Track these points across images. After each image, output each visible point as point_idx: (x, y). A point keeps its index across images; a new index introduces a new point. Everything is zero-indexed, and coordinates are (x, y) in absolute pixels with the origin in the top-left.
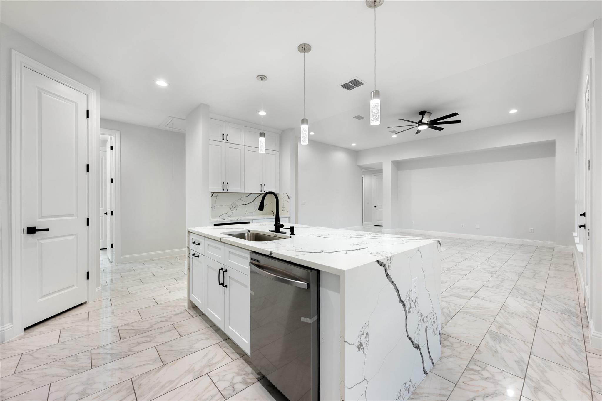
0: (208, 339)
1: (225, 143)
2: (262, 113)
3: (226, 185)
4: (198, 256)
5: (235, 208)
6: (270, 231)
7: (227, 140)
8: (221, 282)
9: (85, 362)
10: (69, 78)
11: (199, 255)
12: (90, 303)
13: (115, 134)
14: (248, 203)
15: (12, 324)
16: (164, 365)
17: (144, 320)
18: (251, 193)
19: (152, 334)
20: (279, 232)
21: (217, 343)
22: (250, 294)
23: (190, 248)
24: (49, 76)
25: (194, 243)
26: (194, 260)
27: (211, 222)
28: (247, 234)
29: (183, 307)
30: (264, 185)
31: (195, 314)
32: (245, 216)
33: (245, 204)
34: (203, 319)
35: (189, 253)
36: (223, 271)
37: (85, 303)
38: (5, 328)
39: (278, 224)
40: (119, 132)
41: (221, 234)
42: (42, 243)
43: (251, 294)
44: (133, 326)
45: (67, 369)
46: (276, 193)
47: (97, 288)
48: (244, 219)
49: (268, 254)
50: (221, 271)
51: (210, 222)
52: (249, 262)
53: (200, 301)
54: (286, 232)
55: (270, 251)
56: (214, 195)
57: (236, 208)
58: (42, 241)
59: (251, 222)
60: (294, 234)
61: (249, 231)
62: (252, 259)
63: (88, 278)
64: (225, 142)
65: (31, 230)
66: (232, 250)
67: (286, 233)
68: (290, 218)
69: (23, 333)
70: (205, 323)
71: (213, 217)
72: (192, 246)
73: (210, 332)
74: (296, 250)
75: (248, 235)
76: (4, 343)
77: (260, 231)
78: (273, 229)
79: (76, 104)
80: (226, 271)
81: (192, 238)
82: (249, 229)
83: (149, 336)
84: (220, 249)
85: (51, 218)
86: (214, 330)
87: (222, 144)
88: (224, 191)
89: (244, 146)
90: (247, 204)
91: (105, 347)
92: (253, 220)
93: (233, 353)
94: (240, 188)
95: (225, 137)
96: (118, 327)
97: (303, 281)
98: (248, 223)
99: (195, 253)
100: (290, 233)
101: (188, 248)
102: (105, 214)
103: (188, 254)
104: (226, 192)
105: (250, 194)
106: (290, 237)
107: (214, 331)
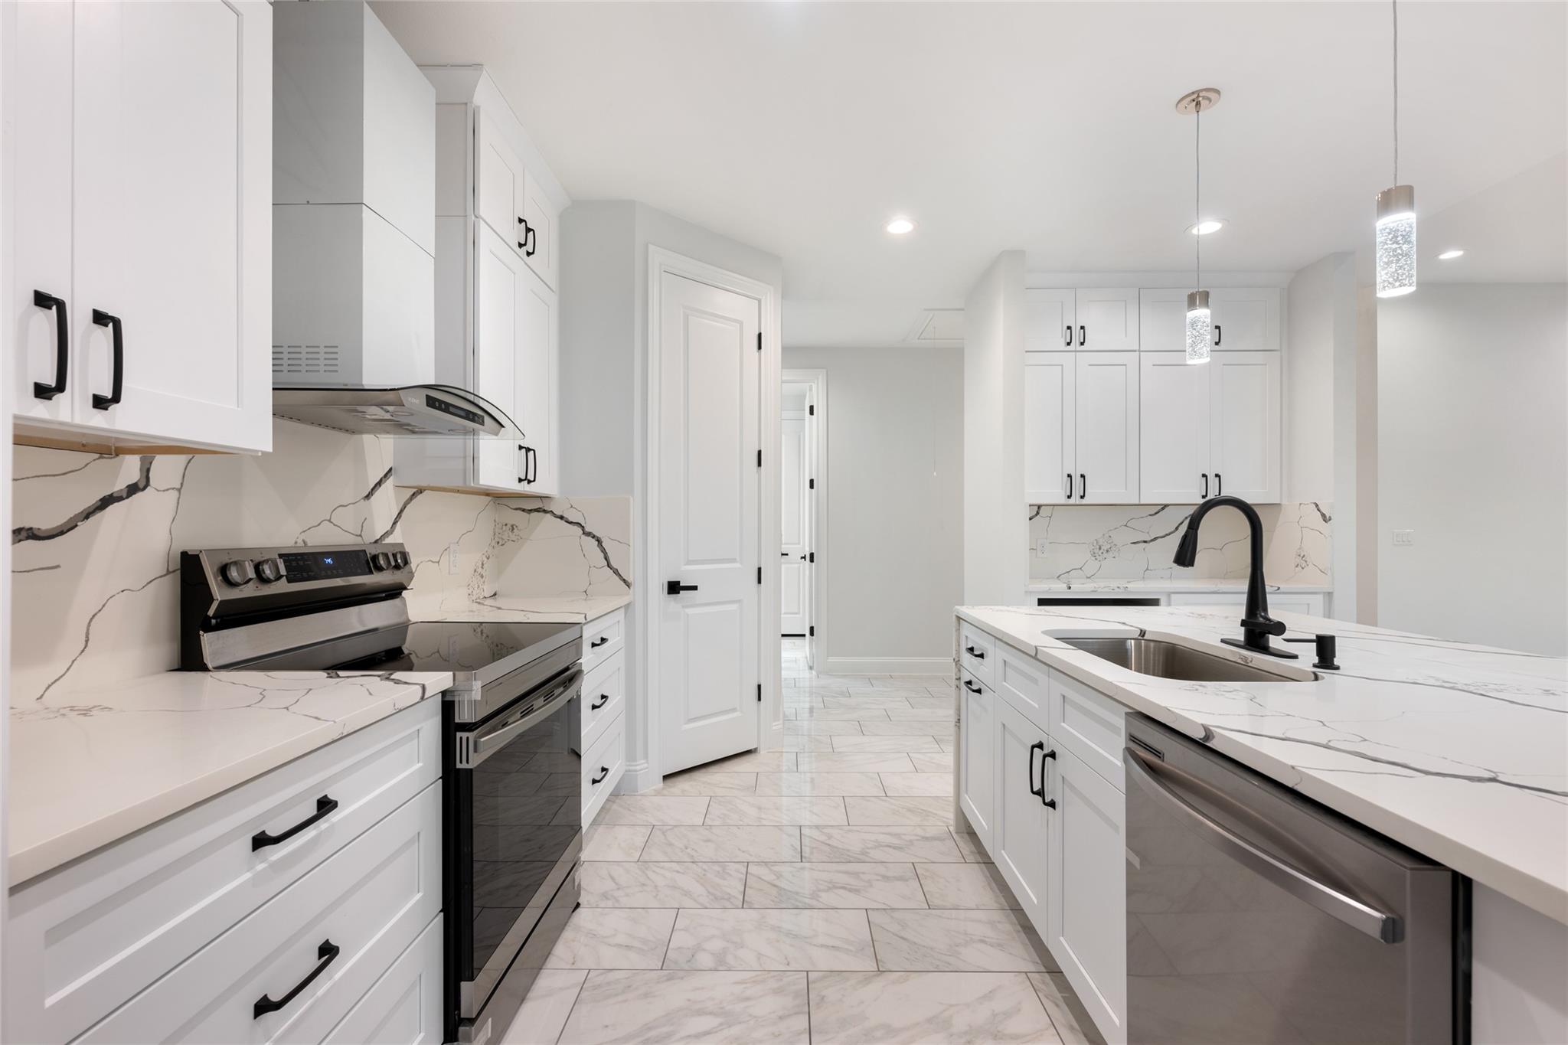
0: (1000, 946)
1: (1074, 353)
2: (1208, 227)
3: (1077, 481)
4: (979, 691)
5: (1107, 551)
6: (1223, 641)
7: (1082, 344)
8: (1037, 787)
9: (734, 887)
10: (744, 278)
11: (983, 688)
12: (762, 752)
13: (818, 379)
14: (1156, 539)
15: (647, 762)
16: (879, 971)
17: (855, 828)
18: (1165, 506)
19: (863, 873)
20: (1265, 649)
21: (1026, 973)
22: (1127, 860)
23: (960, 663)
24: (705, 281)
25: (971, 650)
26: (970, 699)
27: (1029, 593)
28: (1133, 641)
29: (944, 822)
30: (1217, 475)
31: (972, 852)
32: (1143, 578)
33: (1145, 542)
34: (991, 876)
35: (957, 677)
36: (1044, 754)
37: (756, 750)
38: (638, 768)
39: (1261, 619)
40: (825, 370)
41: (1043, 635)
42: (688, 615)
43: (1128, 863)
44: (830, 837)
45: (707, 890)
46: (1249, 501)
47: (774, 724)
48: (1136, 590)
49: (1199, 735)
50: (1036, 749)
51: (1026, 592)
52: (1124, 746)
53: (984, 823)
54: (1296, 653)
55: (1202, 725)
56: (1040, 512)
57: (1111, 554)
58: (690, 611)
59: (1162, 602)
60: (1338, 668)
61: (1143, 633)
62: (1132, 738)
63: (759, 699)
64: (1075, 351)
65: (674, 588)
66: (1071, 694)
67: (1295, 657)
68: (1330, 594)
69: (660, 784)
70: (998, 891)
71: (1034, 576)
72: (967, 658)
73: (1008, 927)
74: (1331, 744)
75: (1138, 647)
76: (633, 794)
77: (1185, 639)
78: (1240, 634)
79: (741, 324)
80: (1053, 755)
81: (967, 637)
82: (1144, 627)
83: (856, 875)
84: (1035, 681)
85: (703, 564)
86: (1022, 926)
87: (1067, 359)
88: (1072, 501)
89: (1139, 351)
90: (1152, 540)
91: (772, 866)
92: (1169, 594)
93: (1072, 1028)
94: (1126, 489)
95: (1075, 337)
96: (801, 826)
97: (1363, 897)
98: (1153, 602)
99: (974, 680)
100: (1316, 660)
101: (957, 662)
102: (802, 558)
103: (957, 679)
104: (1078, 503)
105: (1163, 509)
106: (1313, 676)
107: (1020, 929)
